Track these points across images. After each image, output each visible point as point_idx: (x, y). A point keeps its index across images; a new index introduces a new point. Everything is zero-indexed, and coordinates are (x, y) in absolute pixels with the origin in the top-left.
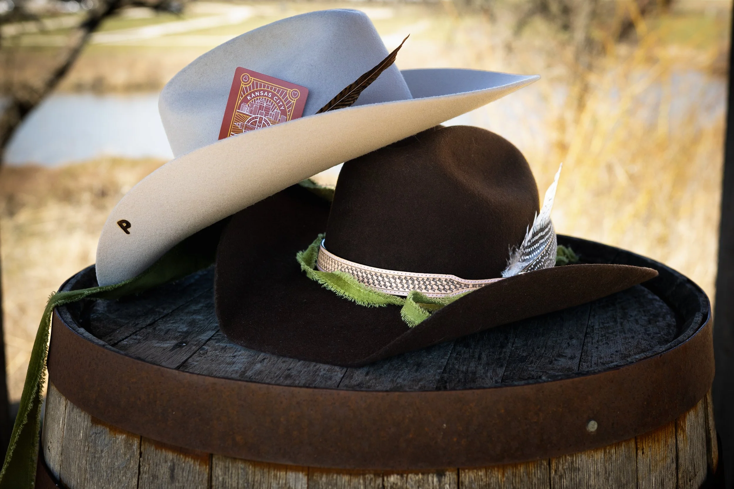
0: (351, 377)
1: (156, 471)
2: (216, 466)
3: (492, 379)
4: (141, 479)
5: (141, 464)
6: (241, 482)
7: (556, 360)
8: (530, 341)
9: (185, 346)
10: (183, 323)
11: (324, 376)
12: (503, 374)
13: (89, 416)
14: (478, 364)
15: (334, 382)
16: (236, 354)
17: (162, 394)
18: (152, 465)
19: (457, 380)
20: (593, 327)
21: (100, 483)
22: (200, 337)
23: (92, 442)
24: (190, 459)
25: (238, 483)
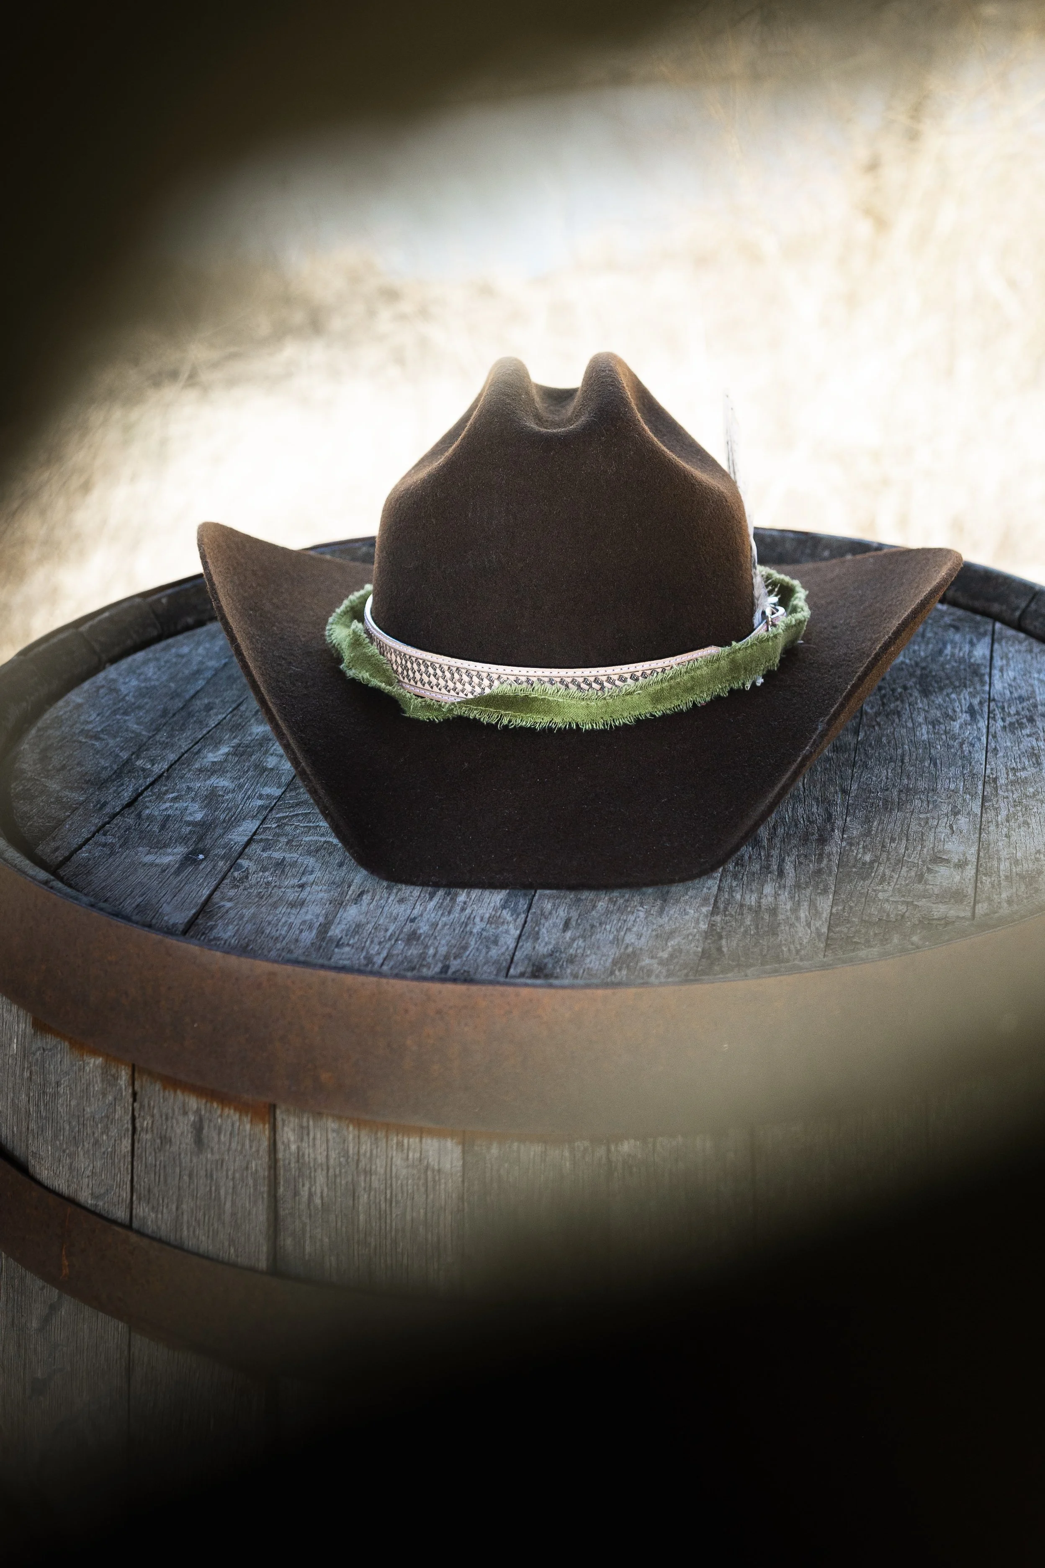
0: (536, 937)
1: (166, 1129)
2: (283, 1125)
3: (809, 925)
4: (138, 1142)
5: (137, 1114)
6: (333, 1155)
7: (929, 870)
8: (875, 824)
9: (203, 860)
10: (193, 800)
11: (483, 936)
12: (829, 911)
13: (27, 1014)
14: (780, 887)
15: (503, 949)
16: (304, 879)
17: (169, 988)
18: (157, 1116)
19: (742, 929)
20: (995, 780)
21: (58, 1142)
22: (229, 837)
23: (36, 1064)
24: (232, 1111)
25: (327, 1156)
